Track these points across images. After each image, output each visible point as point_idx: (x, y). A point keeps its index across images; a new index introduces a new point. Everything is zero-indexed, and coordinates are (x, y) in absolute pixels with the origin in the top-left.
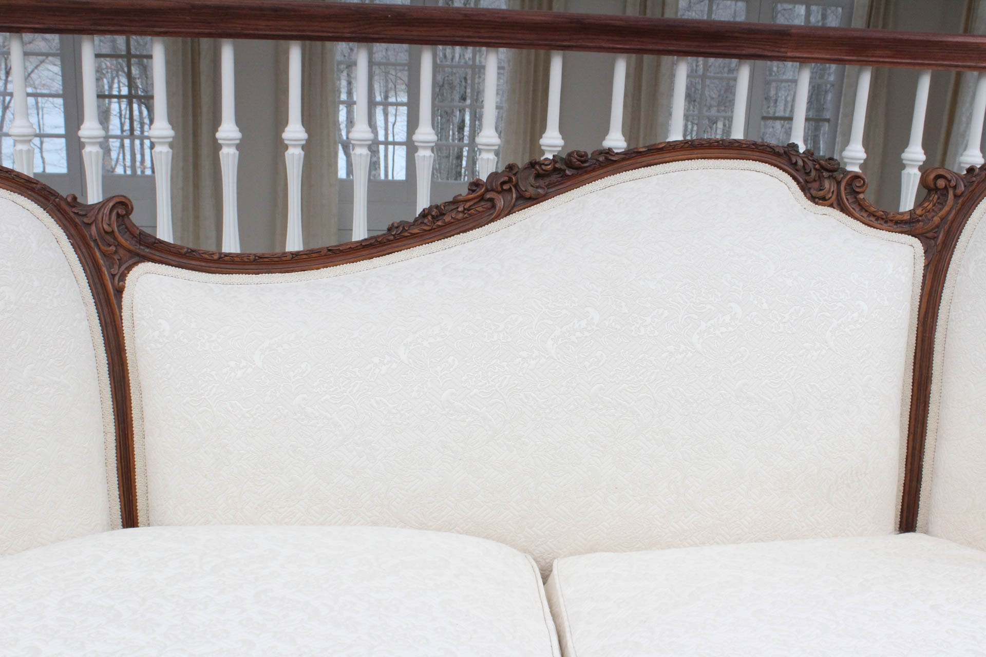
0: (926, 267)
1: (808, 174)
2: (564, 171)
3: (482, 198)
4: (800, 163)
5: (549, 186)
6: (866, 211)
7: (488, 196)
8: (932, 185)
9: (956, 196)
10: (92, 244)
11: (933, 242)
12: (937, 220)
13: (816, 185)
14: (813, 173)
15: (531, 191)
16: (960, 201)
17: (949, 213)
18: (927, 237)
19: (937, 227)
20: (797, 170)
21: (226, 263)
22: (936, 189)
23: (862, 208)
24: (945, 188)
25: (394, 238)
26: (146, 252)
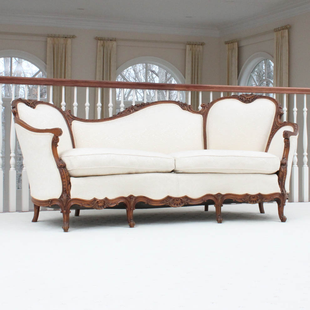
0: (203, 119)
1: (182, 105)
2: (141, 106)
3: (128, 110)
5: (139, 108)
9: (207, 108)
10: (66, 117)
11: (204, 115)
12: (204, 112)
13: (183, 107)
15: (136, 109)
17: (206, 110)
19: (204, 113)
20: (180, 105)
21: (87, 121)
22: (203, 107)
23: (192, 111)
24: (205, 106)
25: (114, 117)
26: (74, 119)
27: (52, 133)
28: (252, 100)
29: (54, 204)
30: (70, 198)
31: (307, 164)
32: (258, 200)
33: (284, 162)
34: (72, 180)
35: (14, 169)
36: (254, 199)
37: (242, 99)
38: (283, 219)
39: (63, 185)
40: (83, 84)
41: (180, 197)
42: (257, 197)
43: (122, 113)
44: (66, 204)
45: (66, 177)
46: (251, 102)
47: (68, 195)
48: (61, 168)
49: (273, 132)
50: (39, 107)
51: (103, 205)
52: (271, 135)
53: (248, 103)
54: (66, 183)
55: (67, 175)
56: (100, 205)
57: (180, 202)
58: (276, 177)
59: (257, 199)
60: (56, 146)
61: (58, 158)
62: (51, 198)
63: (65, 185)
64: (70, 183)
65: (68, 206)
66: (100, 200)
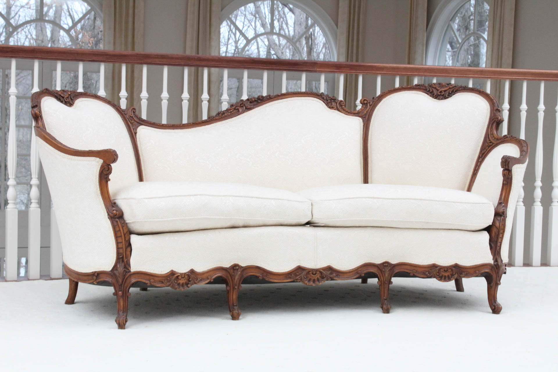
0: (364, 125)
1: (328, 101)
2: (258, 101)
3: (235, 109)
4: (325, 98)
5: (254, 105)
6: (345, 111)
7: (236, 108)
8: (363, 103)
9: (370, 105)
10: (127, 120)
11: (365, 119)
12: (365, 112)
13: (330, 104)
14: (329, 101)
15: (249, 107)
16: (371, 107)
17: (368, 110)
18: (363, 117)
19: (366, 114)
20: (324, 100)
21: (164, 126)
22: (364, 104)
23: (344, 110)
24: (367, 103)
25: (211, 120)
26: (142, 123)
27: (100, 158)
28: (450, 95)
29: (102, 280)
30: (130, 272)
31: (540, 202)
32: (452, 275)
33: (501, 210)
34: (134, 239)
35: (38, 206)
36: (446, 274)
37: (433, 91)
38: (496, 309)
39: (118, 248)
40: (157, 61)
41: (320, 269)
42: (452, 270)
43: (224, 113)
44: (122, 282)
45: (123, 235)
46: (448, 98)
47: (127, 265)
48: (115, 218)
49: (484, 153)
50: (80, 102)
51: (187, 282)
52: (479, 157)
53: (442, 99)
54: (123, 245)
55: (125, 232)
56: (182, 281)
57: (318, 276)
58: (486, 236)
59: (451, 273)
60: (107, 180)
61: (110, 201)
62: (97, 270)
63: (122, 248)
64: (130, 245)
65: (126, 285)
66: (181, 274)
